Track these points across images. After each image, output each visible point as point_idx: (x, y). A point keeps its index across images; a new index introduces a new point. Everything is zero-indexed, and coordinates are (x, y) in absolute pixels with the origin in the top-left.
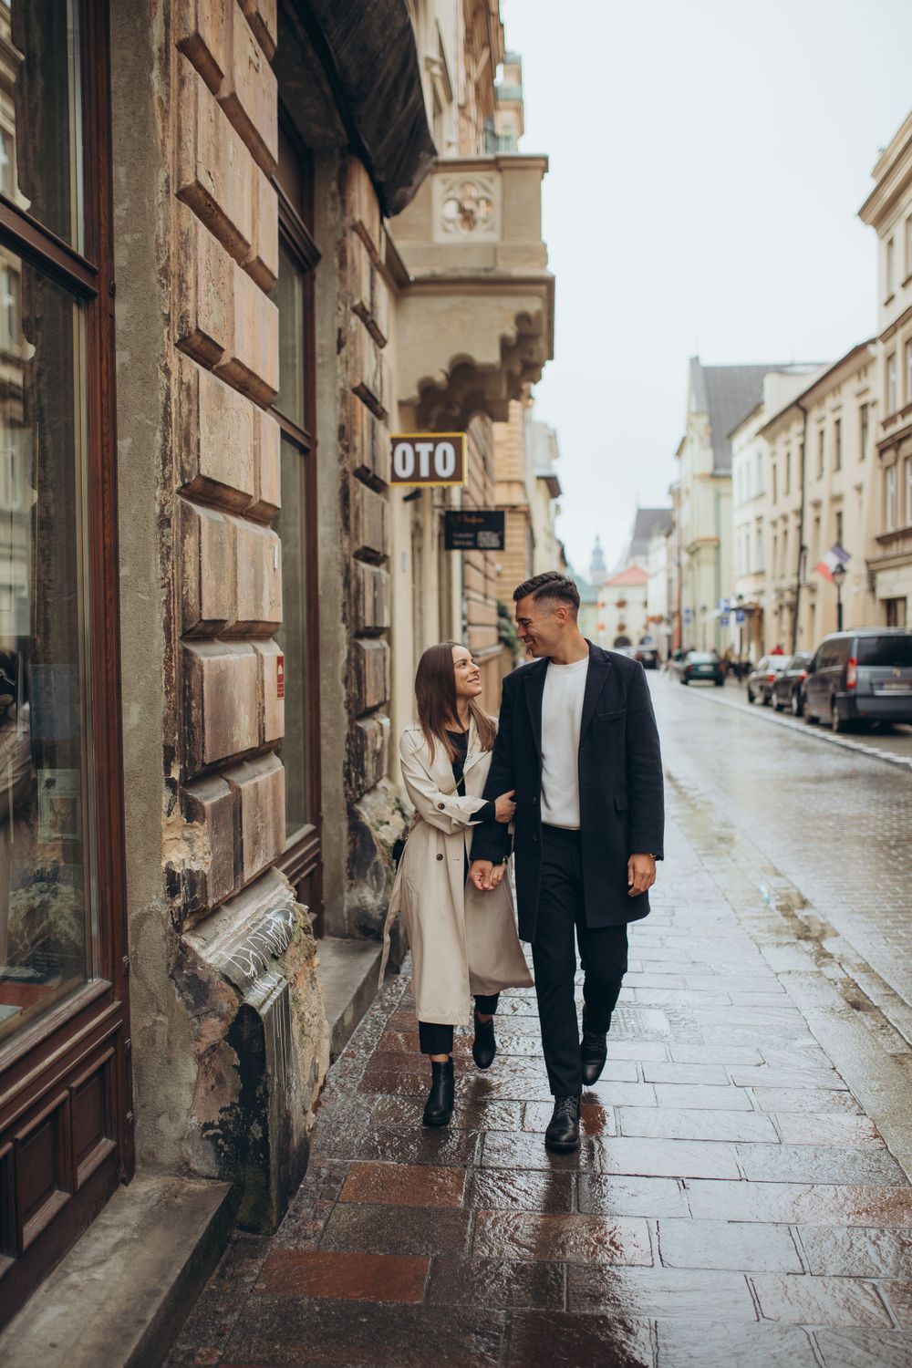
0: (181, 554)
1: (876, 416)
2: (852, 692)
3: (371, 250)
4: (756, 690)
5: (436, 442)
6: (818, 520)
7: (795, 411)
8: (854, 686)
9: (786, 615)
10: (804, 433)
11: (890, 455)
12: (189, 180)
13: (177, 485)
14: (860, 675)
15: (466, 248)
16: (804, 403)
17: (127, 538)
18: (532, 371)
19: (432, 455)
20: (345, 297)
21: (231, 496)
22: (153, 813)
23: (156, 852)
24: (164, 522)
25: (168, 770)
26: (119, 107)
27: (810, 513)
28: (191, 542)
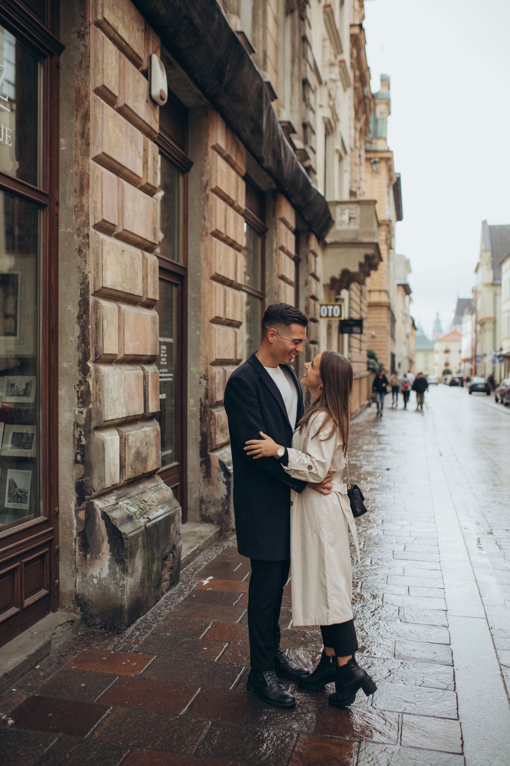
4: (499, 396)
5: (334, 305)
15: (347, 231)
18: (374, 268)
19: (332, 310)
26: (268, 260)
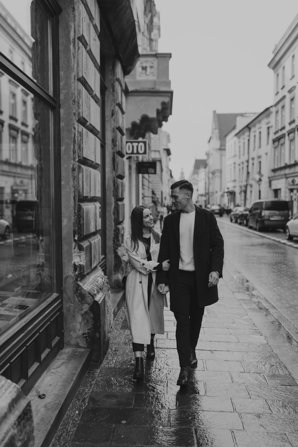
0: (78, 178)
1: (272, 131)
2: (263, 219)
3: (121, 86)
4: (233, 218)
5: (139, 142)
6: (253, 164)
7: (247, 129)
8: (264, 217)
9: (243, 194)
10: (249, 136)
11: (276, 143)
12: (80, 76)
13: (77, 160)
14: (266, 213)
15: (146, 82)
16: (250, 126)
17: (63, 174)
18: (165, 119)
19: (137, 147)
20: (114, 100)
21: (89, 162)
22: (70, 249)
23: (71, 259)
24: (74, 170)
25: (74, 237)
26: (61, 55)
27: (251, 162)
28: (81, 175)
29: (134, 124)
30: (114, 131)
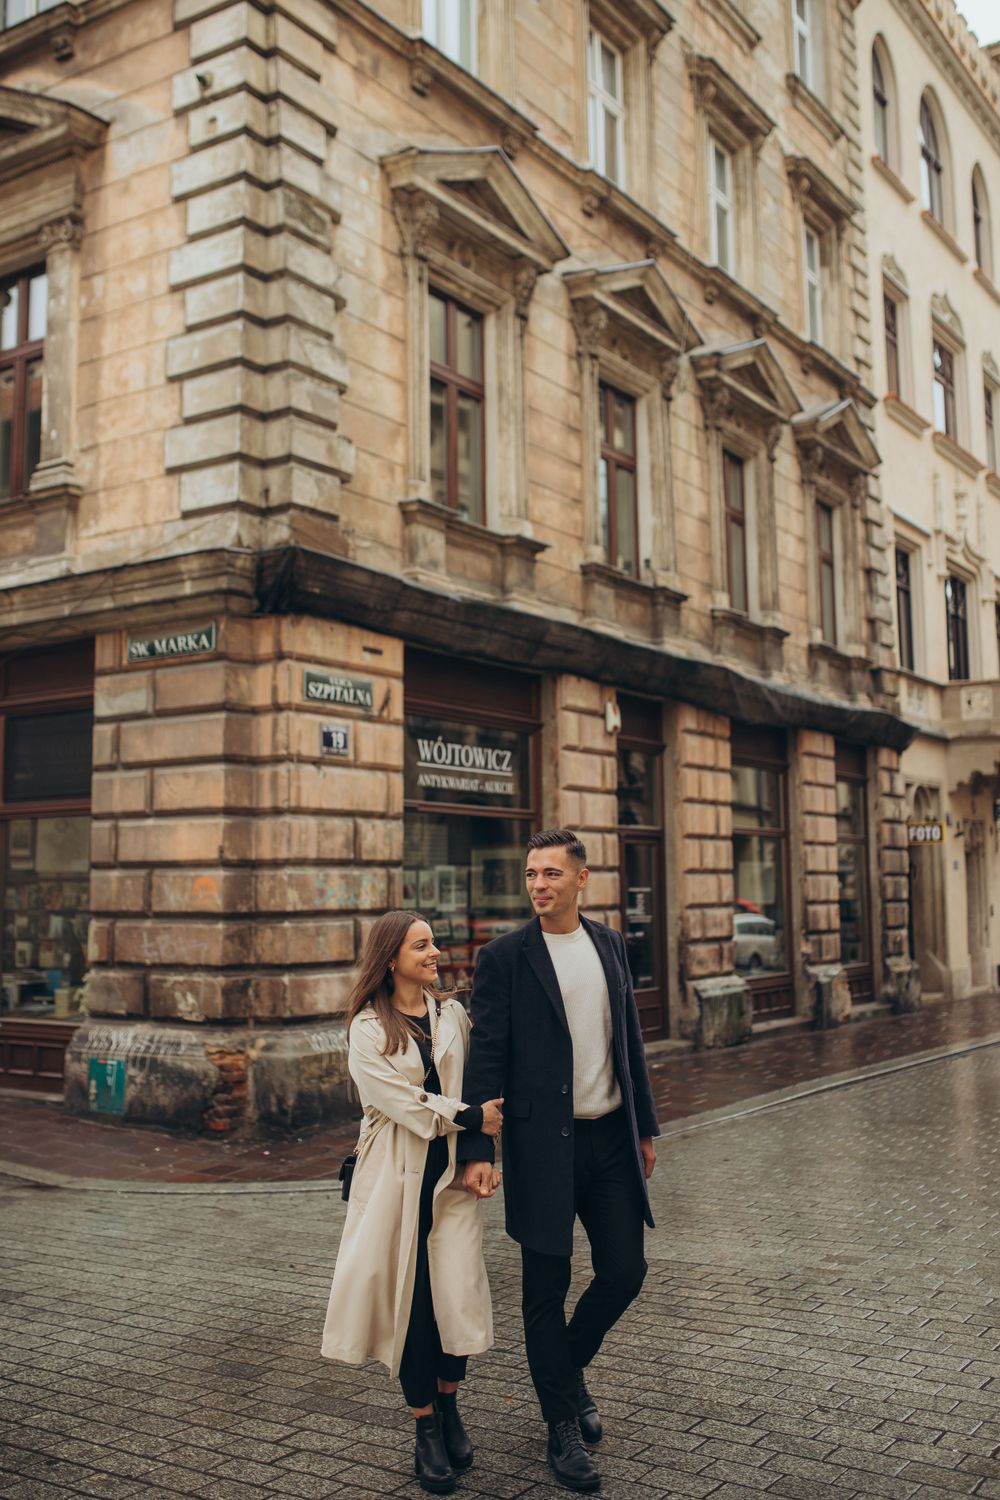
13: (806, 872)
17: (794, 883)
19: (931, 832)
24: (802, 879)
25: (803, 932)
28: (809, 883)
29: (960, 785)
30: (878, 825)
